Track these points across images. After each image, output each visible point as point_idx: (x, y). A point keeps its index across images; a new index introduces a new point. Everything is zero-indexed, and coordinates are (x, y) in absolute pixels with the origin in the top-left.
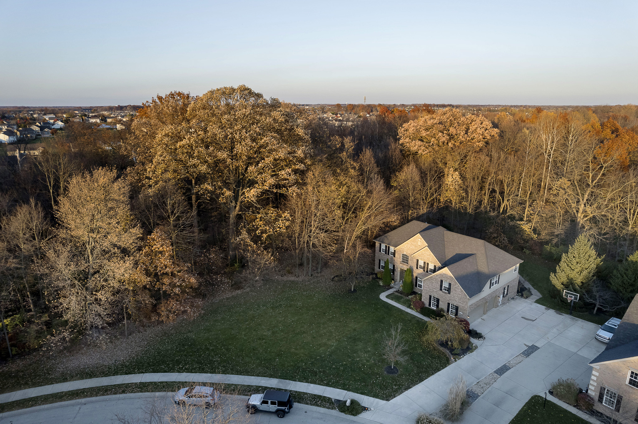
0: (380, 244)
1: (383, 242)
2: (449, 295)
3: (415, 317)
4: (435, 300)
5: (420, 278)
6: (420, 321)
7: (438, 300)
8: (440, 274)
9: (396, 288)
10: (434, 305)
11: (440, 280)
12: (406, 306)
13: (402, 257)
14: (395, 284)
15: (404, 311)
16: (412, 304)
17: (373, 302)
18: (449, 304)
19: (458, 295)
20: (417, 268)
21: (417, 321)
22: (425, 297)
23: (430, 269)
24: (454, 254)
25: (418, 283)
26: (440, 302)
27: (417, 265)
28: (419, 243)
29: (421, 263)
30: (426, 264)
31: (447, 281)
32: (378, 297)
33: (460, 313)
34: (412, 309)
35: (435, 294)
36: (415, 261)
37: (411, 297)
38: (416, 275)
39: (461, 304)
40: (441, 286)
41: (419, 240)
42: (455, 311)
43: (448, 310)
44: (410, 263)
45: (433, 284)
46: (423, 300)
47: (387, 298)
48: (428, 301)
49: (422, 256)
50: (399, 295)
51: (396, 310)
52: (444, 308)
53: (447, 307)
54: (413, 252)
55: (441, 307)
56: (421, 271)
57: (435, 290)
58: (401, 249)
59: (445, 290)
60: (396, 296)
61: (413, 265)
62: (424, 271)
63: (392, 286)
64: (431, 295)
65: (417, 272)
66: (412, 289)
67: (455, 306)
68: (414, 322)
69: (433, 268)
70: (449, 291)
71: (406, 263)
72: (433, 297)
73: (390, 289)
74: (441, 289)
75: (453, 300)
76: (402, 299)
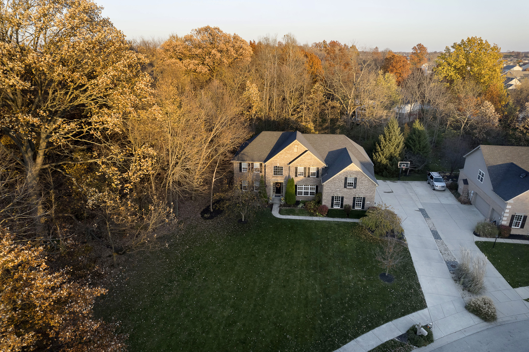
0: (241, 164)
1: (244, 161)
2: (355, 190)
3: (329, 222)
4: (337, 199)
5: (300, 186)
6: (338, 224)
7: (342, 198)
8: (344, 172)
9: (276, 203)
10: (337, 204)
11: (344, 178)
12: (308, 215)
13: (274, 169)
14: (271, 200)
15: (313, 220)
16: (312, 211)
17: (279, 224)
18: (354, 198)
19: (365, 187)
20: (296, 176)
21: (336, 224)
22: (326, 200)
23: (311, 173)
24: (328, 153)
25: (298, 191)
26: (345, 199)
27: (296, 173)
28: (295, 150)
29: (301, 169)
30: (307, 169)
31: (352, 176)
32: (274, 217)
33: (367, 202)
34: (317, 216)
35: (339, 194)
36: (293, 170)
37: (300, 206)
38: (295, 183)
39: (368, 194)
40: (345, 183)
41: (296, 146)
42: (362, 203)
43: (354, 204)
44: (285, 173)
45: (336, 184)
46: (323, 203)
47: (283, 215)
48: (330, 203)
49: (301, 162)
50: (287, 208)
51: (306, 222)
52: (349, 204)
53: (352, 202)
54: (288, 161)
55: (346, 203)
56: (301, 178)
57: (338, 190)
58: (273, 161)
59: (350, 186)
60: (286, 210)
61: (290, 175)
62: (305, 177)
63: (271, 202)
64: (333, 196)
65: (296, 180)
66: (295, 199)
67: (361, 198)
68: (336, 226)
69: (315, 171)
70: (355, 186)
71: (280, 175)
72: (336, 197)
73: (271, 206)
74: (345, 187)
75: (360, 193)
76: (294, 210)
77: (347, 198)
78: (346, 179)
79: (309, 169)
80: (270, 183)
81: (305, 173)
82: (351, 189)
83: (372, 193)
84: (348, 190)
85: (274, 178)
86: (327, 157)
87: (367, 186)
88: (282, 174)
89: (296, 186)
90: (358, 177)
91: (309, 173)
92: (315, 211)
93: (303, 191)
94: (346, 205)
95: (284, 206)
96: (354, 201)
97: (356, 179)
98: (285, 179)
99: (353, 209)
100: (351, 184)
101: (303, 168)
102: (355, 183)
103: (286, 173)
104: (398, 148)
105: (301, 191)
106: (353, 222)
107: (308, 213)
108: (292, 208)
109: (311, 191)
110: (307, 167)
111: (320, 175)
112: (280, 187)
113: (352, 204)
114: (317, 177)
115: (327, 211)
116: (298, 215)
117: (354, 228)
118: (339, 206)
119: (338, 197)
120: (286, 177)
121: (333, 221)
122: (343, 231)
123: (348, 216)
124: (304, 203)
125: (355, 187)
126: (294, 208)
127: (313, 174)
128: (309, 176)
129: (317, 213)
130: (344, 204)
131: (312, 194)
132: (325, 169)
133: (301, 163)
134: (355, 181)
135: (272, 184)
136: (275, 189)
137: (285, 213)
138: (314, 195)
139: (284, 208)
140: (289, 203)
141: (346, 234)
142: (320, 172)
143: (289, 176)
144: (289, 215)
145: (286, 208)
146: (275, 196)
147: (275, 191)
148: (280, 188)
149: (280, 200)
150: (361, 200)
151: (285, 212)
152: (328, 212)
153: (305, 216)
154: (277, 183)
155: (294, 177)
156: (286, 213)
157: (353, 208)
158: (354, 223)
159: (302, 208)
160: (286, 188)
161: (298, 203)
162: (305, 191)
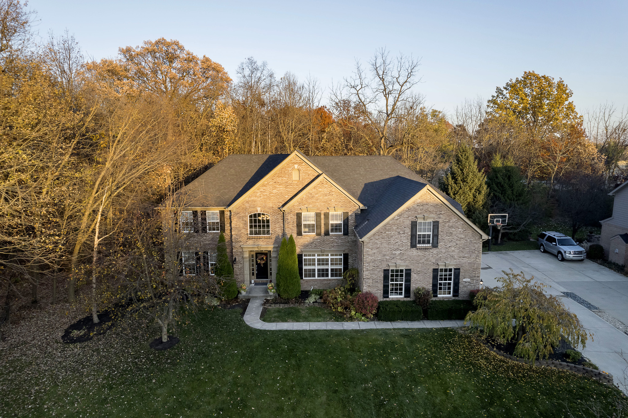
2: (435, 251)
3: (385, 332)
4: (397, 276)
5: (310, 255)
6: (407, 334)
7: (408, 273)
8: (409, 209)
9: (256, 298)
10: (397, 290)
11: (408, 223)
12: (331, 319)
13: (251, 221)
14: (244, 290)
15: (345, 331)
16: (339, 309)
17: (257, 343)
18: (435, 271)
19: (458, 242)
20: (299, 233)
21: (404, 336)
22: (371, 281)
23: (332, 225)
24: (363, 186)
25: (304, 267)
26: (414, 276)
27: (299, 225)
28: (295, 176)
29: (309, 218)
30: (322, 216)
31: (428, 218)
32: (248, 327)
33: (464, 280)
34: (351, 319)
35: (399, 262)
36: (291, 219)
37: (312, 299)
38: (298, 250)
39: (465, 260)
40: (413, 236)
41: (296, 166)
42: (452, 282)
43: (434, 285)
44: (275, 229)
45: (392, 239)
46: (365, 288)
47: (270, 321)
48: (381, 286)
49: (309, 201)
50: (282, 306)
51: (328, 336)
52: (425, 286)
53: (431, 281)
54: (281, 200)
55: (417, 286)
56: (309, 237)
57: (398, 252)
58: (247, 202)
59: (424, 242)
60: (279, 311)
61: (287, 231)
62: (319, 234)
63: (244, 296)
64: (387, 268)
65: (300, 243)
66: (299, 286)
67: (450, 270)
68: (404, 341)
69: (340, 222)
70: (435, 241)
71: (264, 233)
72: (392, 271)
73: (245, 305)
74: (413, 246)
75: (446, 258)
76: (298, 311)
77: (418, 273)
78: (414, 225)
79: (327, 215)
80: (242, 252)
81: (318, 226)
82: (426, 249)
83: (474, 256)
84: (420, 253)
85: (250, 242)
86: (362, 192)
87: (463, 242)
88: (268, 232)
89: (300, 256)
90: (440, 221)
91: (326, 224)
92: (346, 308)
93: (316, 267)
94: (418, 290)
95: (275, 302)
96: (435, 278)
97: (436, 225)
98: (276, 242)
99: (434, 299)
100: (425, 240)
101: (312, 214)
102: (436, 236)
103: (277, 229)
104: (479, 194)
105: (312, 267)
106: (441, 329)
107: (330, 313)
108: (292, 306)
109: (334, 267)
110: (323, 212)
111: (351, 228)
112: (267, 262)
113: (429, 287)
114: (344, 234)
115: (376, 304)
116: (306, 319)
117: (450, 343)
118: (401, 294)
119: (397, 271)
120: (277, 238)
121: (394, 329)
122: (425, 352)
123: (426, 316)
124: (320, 294)
125: (435, 245)
126: (297, 305)
127: (336, 228)
128: (327, 234)
129: (353, 313)
130: (414, 286)
131: (335, 272)
132: (362, 216)
133: (309, 204)
134: (436, 231)
135: (246, 255)
136: (255, 267)
137: (275, 317)
138: (340, 276)
139: (274, 307)
140: (285, 296)
141: (436, 359)
142: (351, 222)
143: (284, 234)
144: (286, 321)
145: (277, 306)
146: (256, 284)
147: (255, 272)
148: (266, 264)
149: (266, 291)
150: (450, 275)
151: (276, 314)
152: (378, 308)
153: (325, 320)
154: (258, 254)
155: (295, 235)
156: (278, 317)
157: (434, 296)
158: (445, 329)
159: (316, 304)
160: (278, 262)
161: (305, 294)
162: (321, 267)
